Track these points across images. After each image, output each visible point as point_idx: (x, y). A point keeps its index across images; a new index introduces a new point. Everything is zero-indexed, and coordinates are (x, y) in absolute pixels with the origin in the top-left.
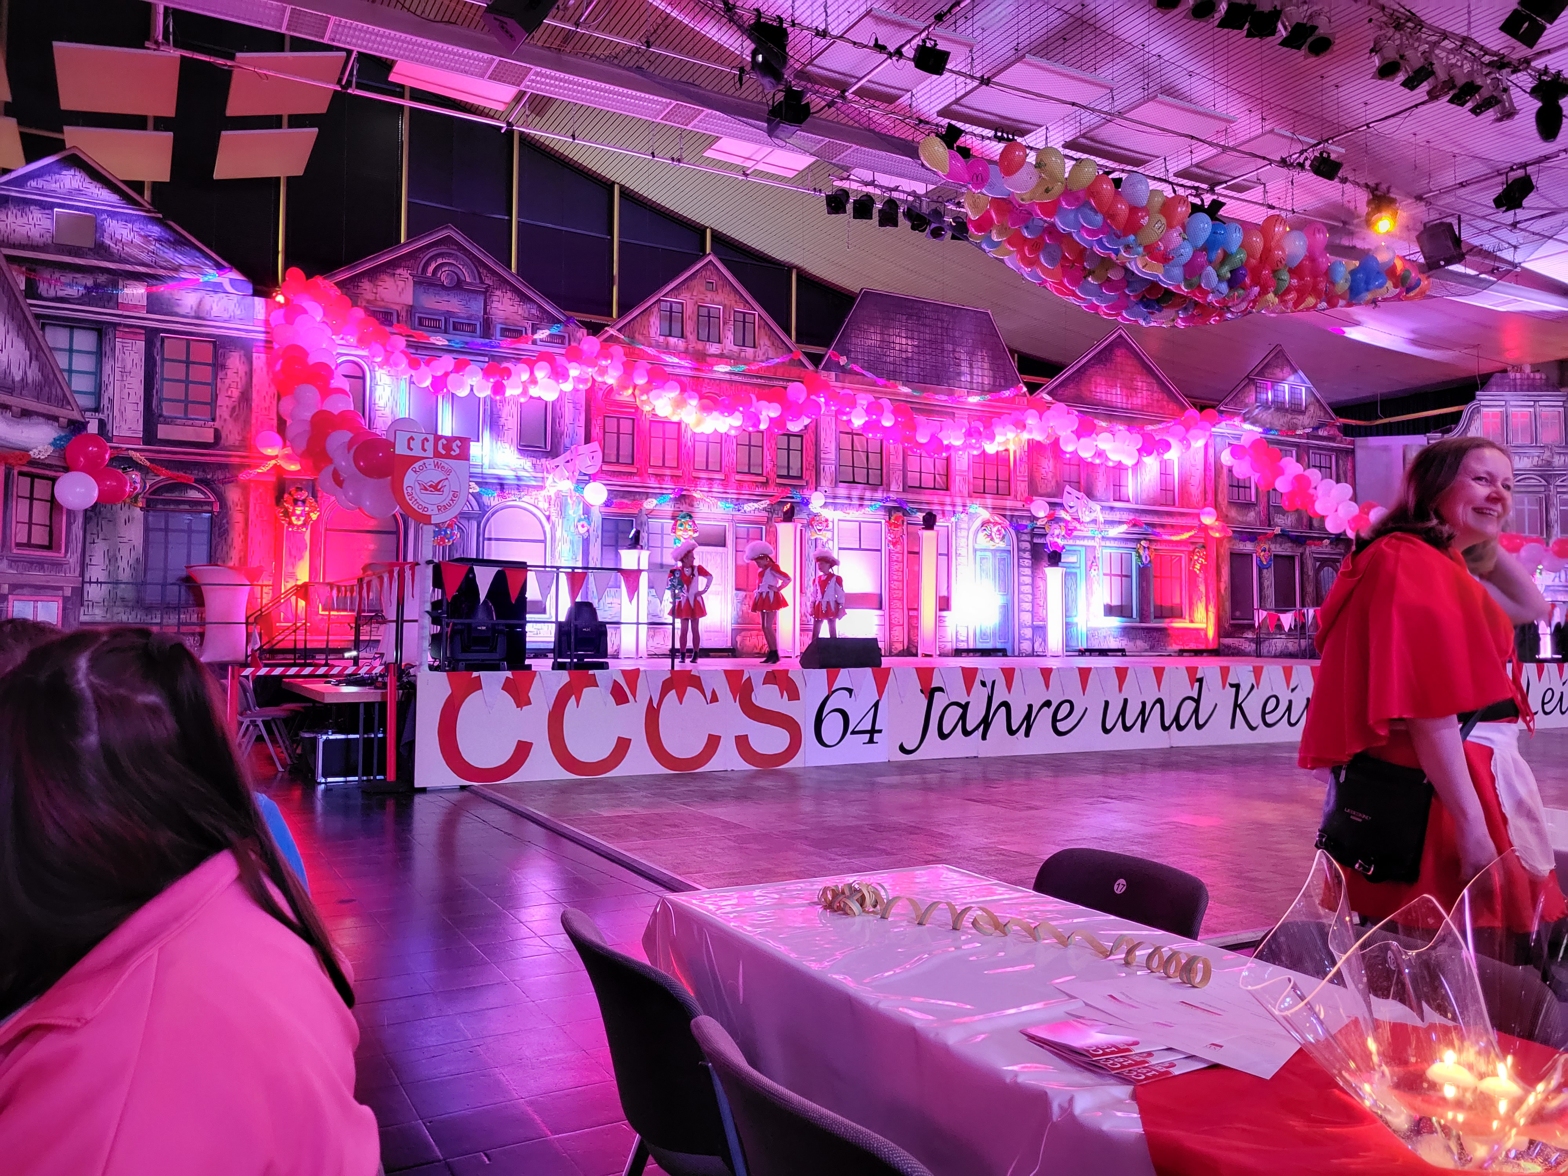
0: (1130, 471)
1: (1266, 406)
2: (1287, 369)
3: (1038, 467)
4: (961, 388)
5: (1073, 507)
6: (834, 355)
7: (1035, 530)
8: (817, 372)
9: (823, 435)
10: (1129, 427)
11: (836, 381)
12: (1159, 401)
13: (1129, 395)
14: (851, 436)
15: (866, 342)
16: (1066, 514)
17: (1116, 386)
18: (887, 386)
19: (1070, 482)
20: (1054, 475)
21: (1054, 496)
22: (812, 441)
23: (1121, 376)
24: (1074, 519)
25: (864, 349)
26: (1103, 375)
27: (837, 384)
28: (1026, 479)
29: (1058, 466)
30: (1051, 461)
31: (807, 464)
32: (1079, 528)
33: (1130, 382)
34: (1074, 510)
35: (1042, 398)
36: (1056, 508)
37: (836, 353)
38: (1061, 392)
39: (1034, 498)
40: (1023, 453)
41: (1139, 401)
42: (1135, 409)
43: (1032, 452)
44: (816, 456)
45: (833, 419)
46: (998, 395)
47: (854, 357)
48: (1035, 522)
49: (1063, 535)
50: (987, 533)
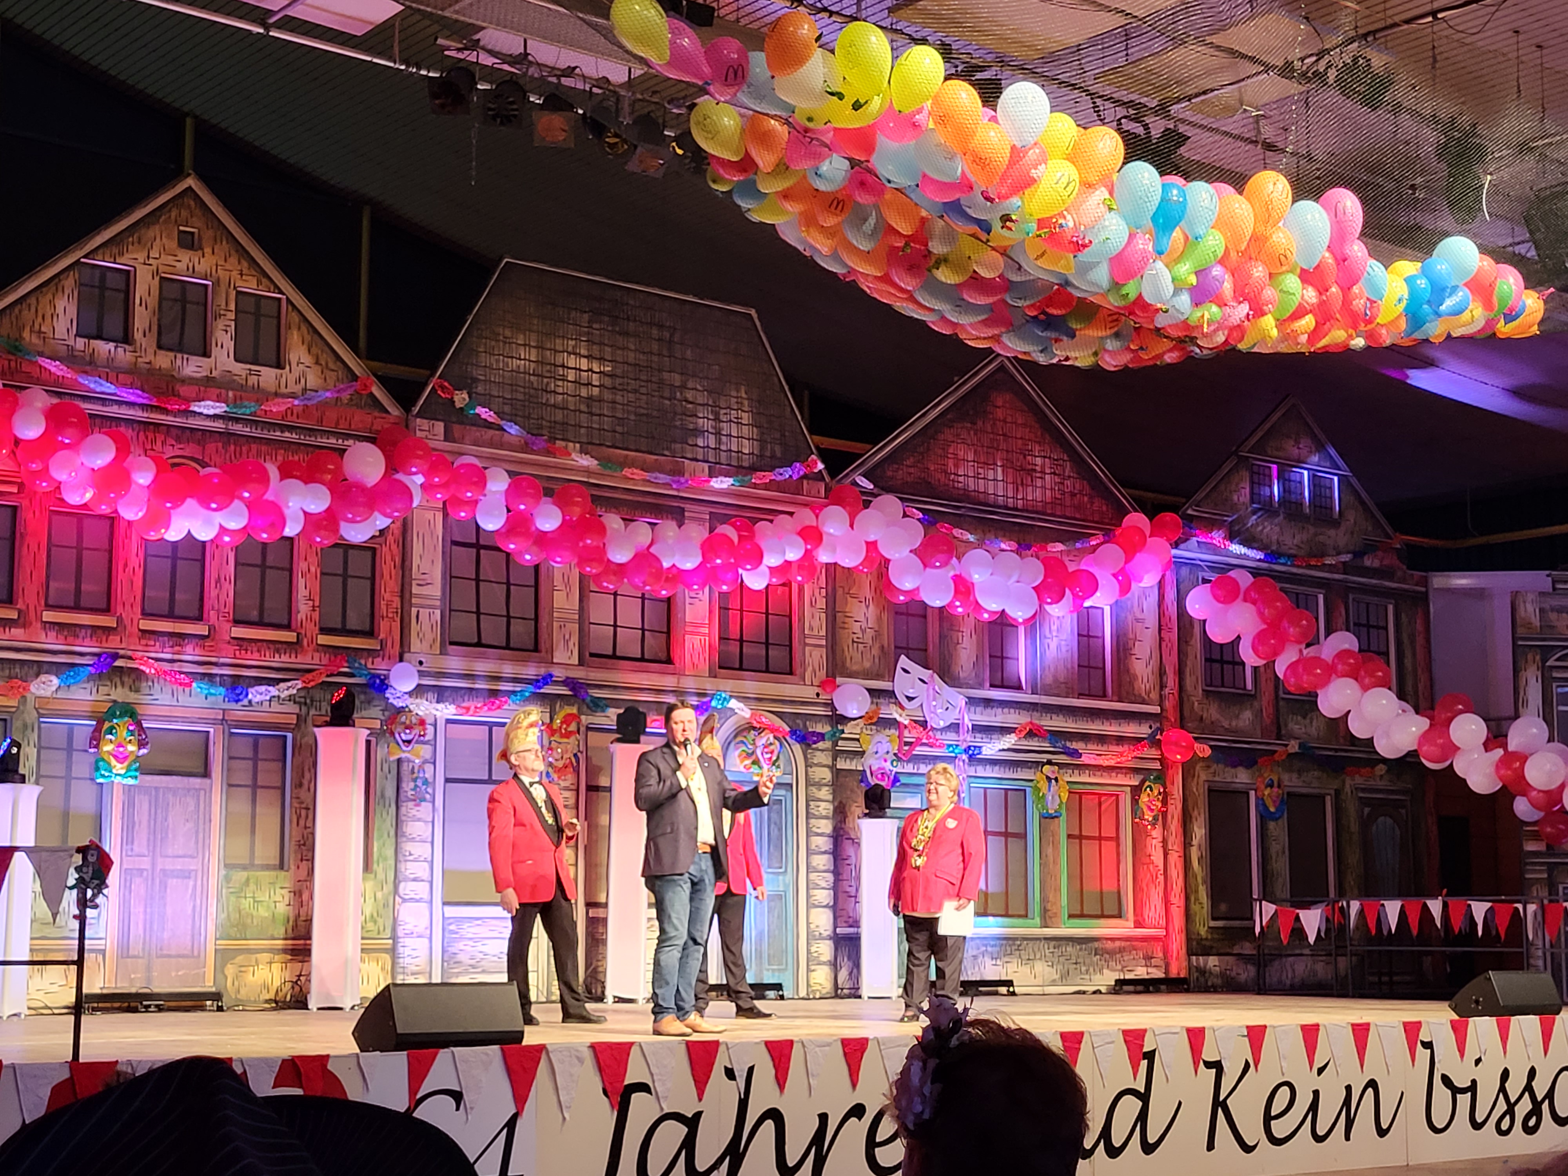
0: (1021, 630)
1: (1267, 509)
2: (1305, 442)
3: (847, 620)
4: (697, 460)
5: (913, 698)
6: (443, 388)
7: (840, 743)
8: (407, 420)
9: (417, 547)
10: (1019, 545)
11: (446, 439)
12: (1075, 495)
13: (1019, 482)
14: (474, 550)
15: (508, 364)
16: (900, 710)
17: (995, 464)
18: (549, 453)
19: (908, 649)
20: (878, 635)
21: (878, 677)
22: (393, 560)
23: (1003, 446)
24: (915, 722)
25: (503, 377)
26: (969, 442)
27: (449, 446)
28: (824, 642)
29: (885, 617)
30: (871, 607)
31: (384, 607)
32: (924, 741)
33: (1021, 457)
34: (915, 703)
35: (855, 483)
36: (882, 700)
37: (446, 384)
38: (890, 473)
39: (839, 680)
40: (817, 591)
41: (1038, 494)
42: (1030, 508)
43: (834, 589)
44: (402, 591)
45: (440, 516)
46: (769, 476)
47: (483, 392)
48: (840, 727)
49: (895, 754)
50: (744, 748)
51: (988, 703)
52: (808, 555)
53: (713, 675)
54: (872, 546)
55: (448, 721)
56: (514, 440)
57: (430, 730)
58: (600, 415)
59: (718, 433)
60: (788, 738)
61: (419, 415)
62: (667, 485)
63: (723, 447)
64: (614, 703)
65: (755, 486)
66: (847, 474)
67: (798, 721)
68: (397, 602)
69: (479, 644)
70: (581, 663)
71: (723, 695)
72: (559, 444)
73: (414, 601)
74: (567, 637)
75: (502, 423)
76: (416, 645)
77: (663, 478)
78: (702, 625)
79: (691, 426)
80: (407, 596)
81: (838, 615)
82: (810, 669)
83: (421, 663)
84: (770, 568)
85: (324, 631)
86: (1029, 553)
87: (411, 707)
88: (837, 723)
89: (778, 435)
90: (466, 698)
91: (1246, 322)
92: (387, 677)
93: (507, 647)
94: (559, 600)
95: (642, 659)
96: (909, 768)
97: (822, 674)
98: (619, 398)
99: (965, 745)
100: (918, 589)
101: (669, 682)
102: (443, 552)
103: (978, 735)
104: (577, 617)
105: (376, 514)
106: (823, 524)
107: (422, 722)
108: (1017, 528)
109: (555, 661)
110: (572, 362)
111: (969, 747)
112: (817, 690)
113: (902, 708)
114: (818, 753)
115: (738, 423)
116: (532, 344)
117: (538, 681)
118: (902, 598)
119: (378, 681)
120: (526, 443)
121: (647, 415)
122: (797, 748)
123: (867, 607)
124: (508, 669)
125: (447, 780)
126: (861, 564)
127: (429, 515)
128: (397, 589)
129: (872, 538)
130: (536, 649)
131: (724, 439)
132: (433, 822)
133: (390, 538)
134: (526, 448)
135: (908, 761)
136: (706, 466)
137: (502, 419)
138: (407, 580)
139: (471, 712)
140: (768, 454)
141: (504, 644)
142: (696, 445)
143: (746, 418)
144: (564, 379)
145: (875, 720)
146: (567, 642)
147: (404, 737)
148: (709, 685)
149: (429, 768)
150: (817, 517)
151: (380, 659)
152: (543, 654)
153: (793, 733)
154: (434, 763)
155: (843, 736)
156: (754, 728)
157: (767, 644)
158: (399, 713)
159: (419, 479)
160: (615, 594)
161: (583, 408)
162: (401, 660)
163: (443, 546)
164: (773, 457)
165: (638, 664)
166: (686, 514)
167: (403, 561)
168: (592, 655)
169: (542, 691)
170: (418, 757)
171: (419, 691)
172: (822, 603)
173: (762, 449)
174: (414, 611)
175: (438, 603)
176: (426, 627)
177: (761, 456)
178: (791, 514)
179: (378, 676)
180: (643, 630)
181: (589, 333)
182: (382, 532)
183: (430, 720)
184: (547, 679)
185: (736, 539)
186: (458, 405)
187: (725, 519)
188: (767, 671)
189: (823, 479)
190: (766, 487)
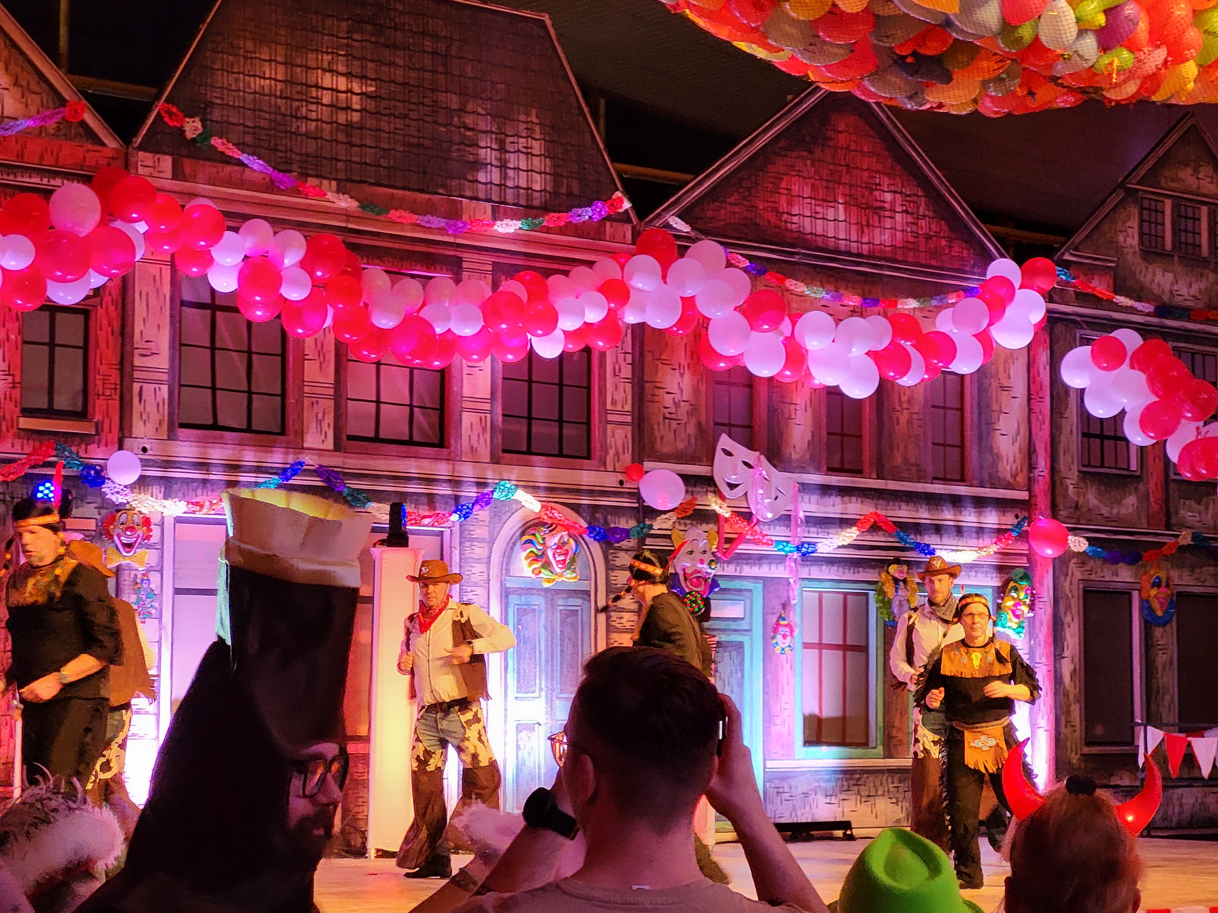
3: (657, 392)
4: (477, 199)
5: (737, 486)
6: (170, 114)
7: (648, 541)
8: (127, 155)
9: (139, 309)
10: (865, 299)
11: (175, 177)
12: (931, 237)
13: (865, 223)
14: (208, 312)
15: (249, 84)
16: (720, 501)
17: (836, 201)
18: (298, 193)
19: (730, 425)
20: (694, 410)
21: (693, 460)
22: (110, 324)
23: (845, 179)
24: (738, 514)
25: (244, 100)
26: (805, 174)
27: (178, 185)
28: (629, 419)
29: (703, 388)
30: (687, 375)
31: (99, 383)
32: (748, 537)
33: (867, 193)
34: (739, 492)
35: (668, 226)
36: (698, 489)
37: (174, 110)
38: (710, 214)
39: (647, 465)
40: (621, 357)
41: (886, 237)
42: (878, 254)
43: (642, 354)
44: (122, 363)
45: (167, 272)
46: (563, 218)
47: (219, 119)
48: (648, 522)
49: (713, 553)
50: (534, 550)
51: (825, 490)
52: (612, 317)
53: (495, 460)
54: (688, 303)
55: (179, 520)
56: (257, 177)
57: (156, 531)
58: (361, 146)
59: (503, 166)
60: (585, 536)
61: (141, 148)
62: (441, 230)
63: (510, 183)
64: (378, 496)
65: (548, 230)
66: (659, 215)
67: (598, 515)
68: (115, 377)
69: (215, 426)
70: (338, 447)
71: (508, 485)
72: (312, 181)
73: (136, 374)
74: (320, 416)
75: (244, 158)
76: (139, 428)
77: (438, 222)
78: (482, 400)
79: (471, 158)
80: (128, 368)
81: (647, 385)
82: (612, 452)
83: (144, 450)
84: (564, 332)
85: (28, 412)
86: (876, 309)
87: (134, 504)
88: (644, 517)
89: (575, 168)
90: (199, 492)
91: (1163, 71)
92: (103, 468)
93: (249, 430)
94: (311, 370)
95: (411, 442)
96: (730, 570)
97: (627, 458)
98: (384, 126)
99: (797, 542)
100: (742, 354)
101: (442, 469)
102: (172, 316)
103: (813, 529)
104: (331, 392)
105: (91, 271)
106: (630, 278)
107: (147, 522)
108: (860, 278)
109: (306, 445)
110: (327, 80)
111: (803, 544)
112: (621, 477)
113: (723, 498)
114: (622, 554)
115: (527, 154)
116: (279, 59)
117: (285, 470)
118: (722, 365)
119: (92, 472)
120: (272, 181)
121: (418, 145)
122: (596, 547)
123: (682, 375)
124: (250, 457)
125: (178, 591)
126: (675, 325)
127: (154, 270)
128: (116, 360)
129: (689, 293)
130: (283, 432)
131: (511, 173)
132: (159, 642)
133: (107, 299)
134: (271, 187)
135: (729, 563)
136: (488, 206)
137: (243, 152)
138: (128, 348)
139: (205, 510)
140: (563, 190)
141: (245, 427)
142: (477, 181)
143: (537, 147)
144: (318, 102)
145: (691, 512)
146: (320, 422)
147: (124, 540)
148: (490, 473)
149: (155, 577)
150: (622, 267)
151: (96, 446)
152: (292, 437)
153: (591, 529)
154: (161, 571)
155: (652, 532)
156: (544, 524)
157: (561, 421)
158: (118, 511)
159: (142, 227)
160: (378, 364)
161: (341, 137)
162: (121, 448)
163: (172, 308)
164: (569, 194)
165: (404, 448)
166: (465, 265)
167: (123, 327)
168: (350, 438)
169: (290, 482)
170: (141, 563)
171: (142, 483)
172: (627, 371)
173: (557, 184)
174: (136, 387)
175: (165, 377)
176: (151, 407)
177: (555, 194)
178: (590, 264)
179: (93, 467)
180: (411, 406)
181: (348, 45)
182: (97, 291)
183: (155, 520)
184: (296, 469)
185: (525, 298)
186: (189, 135)
187: (512, 272)
188: (560, 455)
189: (629, 221)
190: (561, 231)
